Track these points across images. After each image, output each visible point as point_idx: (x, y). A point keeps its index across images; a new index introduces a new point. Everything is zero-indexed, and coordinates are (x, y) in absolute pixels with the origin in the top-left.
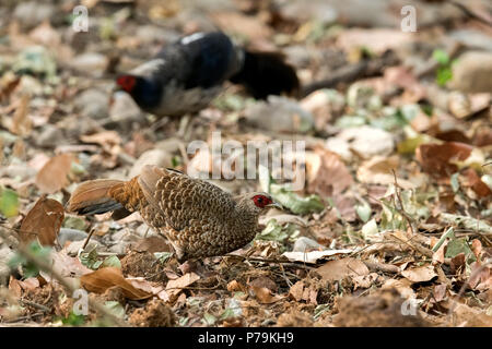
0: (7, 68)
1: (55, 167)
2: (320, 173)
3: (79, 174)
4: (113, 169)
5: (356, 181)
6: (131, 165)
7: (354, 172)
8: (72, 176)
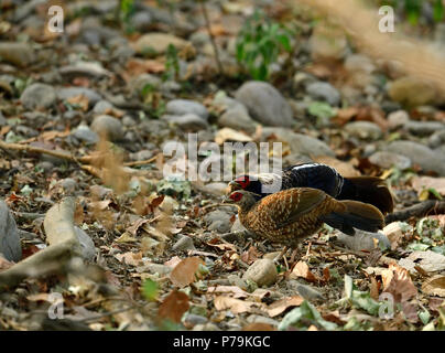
0: (154, 189)
1: (185, 267)
2: (391, 284)
3: (204, 274)
4: (230, 271)
5: (419, 292)
6: (246, 269)
7: (419, 285)
8: (198, 274)
